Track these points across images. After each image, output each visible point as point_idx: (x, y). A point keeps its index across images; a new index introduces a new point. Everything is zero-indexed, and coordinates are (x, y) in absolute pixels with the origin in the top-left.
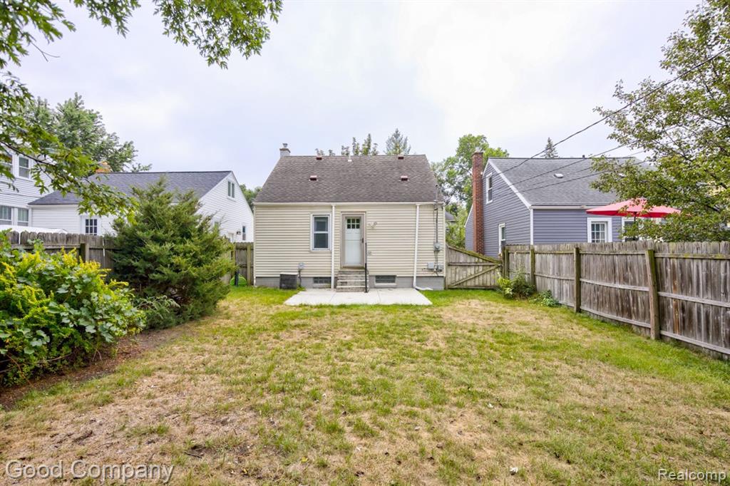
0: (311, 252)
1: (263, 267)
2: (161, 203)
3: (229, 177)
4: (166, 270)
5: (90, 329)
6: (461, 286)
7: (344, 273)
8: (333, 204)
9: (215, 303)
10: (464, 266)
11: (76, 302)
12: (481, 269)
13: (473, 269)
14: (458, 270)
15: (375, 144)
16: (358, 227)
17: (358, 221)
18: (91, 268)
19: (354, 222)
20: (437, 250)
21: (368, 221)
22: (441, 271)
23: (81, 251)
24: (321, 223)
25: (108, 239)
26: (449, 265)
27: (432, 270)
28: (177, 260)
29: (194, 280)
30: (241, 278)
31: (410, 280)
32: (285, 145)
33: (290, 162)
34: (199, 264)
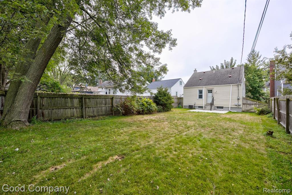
0: (198, 100)
1: (186, 103)
2: (161, 90)
3: (180, 80)
4: (161, 102)
5: (151, 109)
6: (249, 111)
7: (206, 105)
8: (204, 86)
9: (170, 109)
10: (250, 104)
11: (149, 105)
12: (257, 106)
13: (254, 106)
14: (247, 106)
15: (235, 60)
16: (212, 92)
17: (212, 91)
18: (151, 101)
19: (210, 91)
20: (238, 99)
21: (214, 91)
22: (240, 106)
23: (150, 98)
24: (201, 92)
25: (154, 97)
26: (244, 104)
27: (236, 105)
28: (163, 100)
29: (166, 104)
30: (180, 106)
31: (228, 108)
32: (196, 69)
33: (195, 75)
34: (167, 101)
